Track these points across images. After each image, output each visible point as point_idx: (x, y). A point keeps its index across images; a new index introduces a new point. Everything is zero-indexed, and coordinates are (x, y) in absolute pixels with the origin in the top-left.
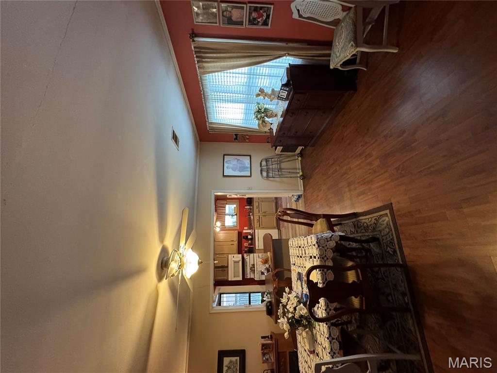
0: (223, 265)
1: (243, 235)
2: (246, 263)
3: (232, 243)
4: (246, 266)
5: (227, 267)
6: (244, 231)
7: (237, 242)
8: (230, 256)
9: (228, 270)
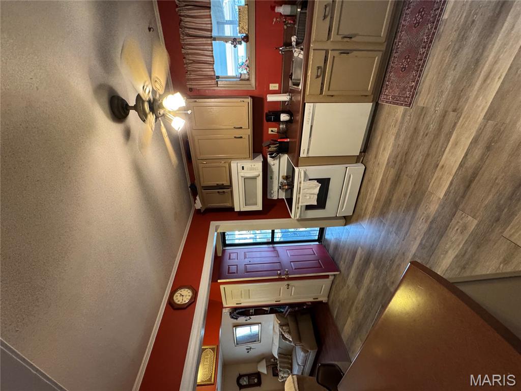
0: (220, 183)
1: (266, 111)
2: (272, 172)
3: (238, 133)
4: (271, 178)
5: (230, 186)
6: (271, 98)
7: (249, 132)
8: (234, 165)
9: (232, 192)
